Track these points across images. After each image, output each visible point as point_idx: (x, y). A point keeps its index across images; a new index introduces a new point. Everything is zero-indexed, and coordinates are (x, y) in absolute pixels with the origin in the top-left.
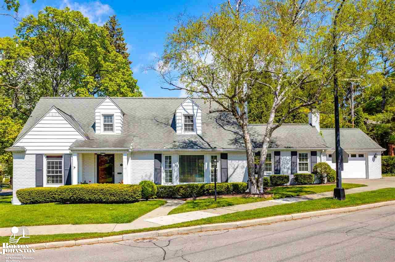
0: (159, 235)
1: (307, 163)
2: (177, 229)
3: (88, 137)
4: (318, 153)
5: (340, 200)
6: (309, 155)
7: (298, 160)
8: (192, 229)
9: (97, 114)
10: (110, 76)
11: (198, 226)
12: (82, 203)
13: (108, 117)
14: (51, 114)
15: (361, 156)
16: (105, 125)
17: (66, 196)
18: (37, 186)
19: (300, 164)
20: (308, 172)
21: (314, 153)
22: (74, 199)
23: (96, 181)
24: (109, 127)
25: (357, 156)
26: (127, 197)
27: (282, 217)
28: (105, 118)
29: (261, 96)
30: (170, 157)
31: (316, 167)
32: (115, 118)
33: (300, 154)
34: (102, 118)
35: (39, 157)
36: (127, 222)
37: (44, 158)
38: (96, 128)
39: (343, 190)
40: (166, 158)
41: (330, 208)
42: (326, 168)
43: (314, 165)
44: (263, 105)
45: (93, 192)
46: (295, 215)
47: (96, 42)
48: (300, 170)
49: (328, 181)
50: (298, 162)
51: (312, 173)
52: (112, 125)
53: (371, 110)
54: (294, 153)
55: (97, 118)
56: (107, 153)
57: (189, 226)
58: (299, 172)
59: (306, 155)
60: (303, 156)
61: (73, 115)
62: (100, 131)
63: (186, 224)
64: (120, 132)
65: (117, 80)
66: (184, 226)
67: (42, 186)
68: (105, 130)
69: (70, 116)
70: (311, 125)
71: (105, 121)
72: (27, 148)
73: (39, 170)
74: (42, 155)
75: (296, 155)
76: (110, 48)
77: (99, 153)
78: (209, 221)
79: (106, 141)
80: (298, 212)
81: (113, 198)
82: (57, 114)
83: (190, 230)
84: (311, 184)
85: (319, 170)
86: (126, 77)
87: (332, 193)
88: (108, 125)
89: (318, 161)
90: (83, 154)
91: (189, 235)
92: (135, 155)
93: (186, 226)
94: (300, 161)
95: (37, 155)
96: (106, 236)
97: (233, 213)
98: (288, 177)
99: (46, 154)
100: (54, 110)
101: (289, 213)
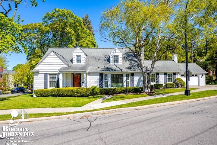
0: (93, 114)
1: (171, 79)
2: (103, 111)
3: (68, 66)
4: (177, 74)
5: (188, 96)
6: (173, 74)
7: (167, 77)
8: (111, 111)
9: (73, 55)
10: (84, 40)
11: (115, 109)
12: (62, 97)
13: (79, 56)
14: (51, 55)
15: (196, 75)
16: (77, 60)
17: (55, 93)
18: (44, 88)
19: (168, 78)
20: (172, 83)
21: (175, 74)
22: (59, 94)
23: (72, 86)
24: (79, 61)
25: (194, 75)
26: (84, 94)
27: (159, 104)
28: (77, 57)
29: (151, 49)
30: (107, 75)
31: (175, 80)
32: (82, 57)
33: (168, 74)
34: (76, 57)
35: (46, 75)
36: (80, 107)
37: (48, 75)
38: (73, 62)
39: (189, 90)
40: (105, 75)
41: (183, 100)
42: (180, 81)
43: (175, 79)
44: (152, 53)
45: (68, 91)
46: (166, 103)
47: (77, 24)
48: (168, 81)
49: (181, 87)
50: (167, 78)
51: (174, 83)
52: (80, 60)
53: (200, 55)
54: (165, 74)
55: (73, 57)
56: (77, 73)
57: (109, 109)
58: (168, 82)
59: (171, 74)
60: (170, 75)
61: (63, 56)
62: (75, 63)
63: (108, 108)
64: (84, 63)
65: (87, 41)
66: (107, 109)
67: (47, 88)
68: (77, 62)
69: (62, 56)
70: (173, 61)
71: (77, 58)
72: (40, 70)
73: (46, 81)
74: (47, 74)
75: (166, 74)
76: (84, 27)
77: (73, 73)
78: (120, 106)
79: (76, 67)
80: (167, 102)
81: (78, 94)
82: (54, 55)
83: (110, 111)
84: (173, 88)
85: (177, 81)
86: (91, 40)
87: (184, 92)
88: (79, 60)
89: (177, 77)
90: (66, 73)
91: (109, 114)
92: (90, 74)
93: (108, 109)
94: (168, 77)
95: (45, 74)
96: (65, 114)
97: (134, 102)
98: (163, 84)
99: (49, 74)
100: (52, 53)
101: (162, 102)
